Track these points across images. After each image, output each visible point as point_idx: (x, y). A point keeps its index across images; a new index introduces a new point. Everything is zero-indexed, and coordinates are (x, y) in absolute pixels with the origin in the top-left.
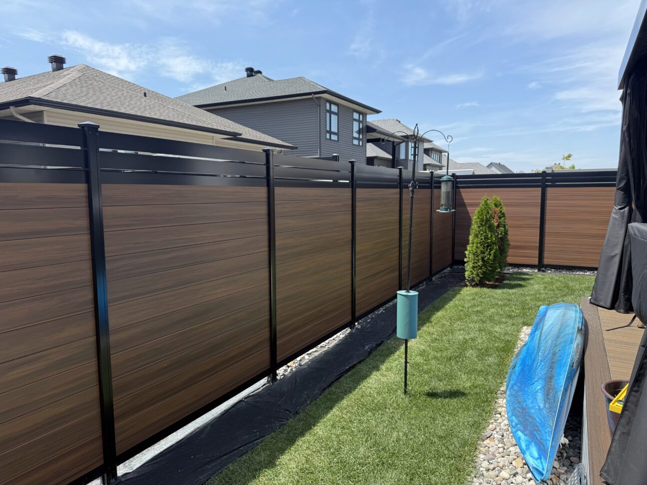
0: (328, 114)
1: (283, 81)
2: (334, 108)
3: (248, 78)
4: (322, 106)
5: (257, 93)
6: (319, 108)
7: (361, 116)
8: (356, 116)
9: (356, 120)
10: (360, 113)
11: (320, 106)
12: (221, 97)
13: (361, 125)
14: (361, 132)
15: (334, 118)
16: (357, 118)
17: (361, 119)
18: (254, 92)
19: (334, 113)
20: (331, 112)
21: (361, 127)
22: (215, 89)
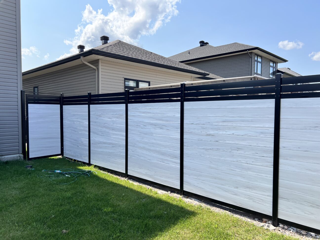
0: (256, 63)
1: (224, 46)
2: (259, 60)
3: (201, 47)
4: (253, 58)
5: (209, 53)
6: (251, 59)
7: (274, 64)
8: (271, 64)
9: (271, 66)
10: (274, 62)
11: (251, 58)
12: (187, 57)
13: (274, 69)
14: (274, 74)
15: (259, 65)
16: (272, 65)
17: (274, 66)
18: (207, 53)
19: (260, 62)
20: (257, 62)
21: (274, 70)
22: (182, 54)
